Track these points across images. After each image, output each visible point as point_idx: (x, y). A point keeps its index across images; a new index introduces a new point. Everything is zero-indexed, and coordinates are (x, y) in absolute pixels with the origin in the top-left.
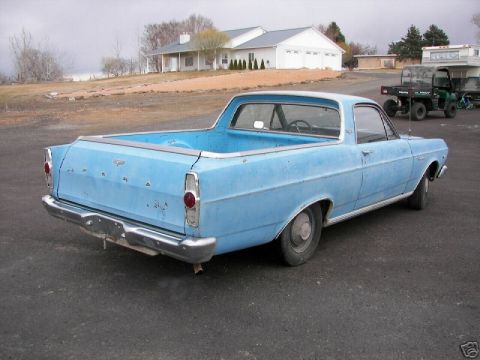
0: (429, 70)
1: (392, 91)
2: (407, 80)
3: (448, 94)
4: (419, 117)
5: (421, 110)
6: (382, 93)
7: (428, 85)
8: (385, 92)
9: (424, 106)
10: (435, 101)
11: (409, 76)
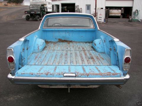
0: (39, 5)
1: (28, 12)
3: (44, 13)
4: (38, 20)
6: (25, 13)
7: (39, 10)
8: (26, 13)
9: (39, 17)
10: (41, 15)
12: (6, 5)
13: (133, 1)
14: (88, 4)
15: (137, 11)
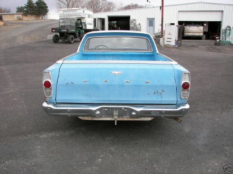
0: (73, 19)
1: (57, 30)
2: (63, 24)
3: (81, 31)
4: (72, 42)
5: (72, 39)
6: (52, 32)
7: (73, 27)
8: (54, 31)
9: (73, 37)
10: (77, 34)
11: (63, 23)
12: (20, 19)
13: (222, 11)
14: (151, 17)
15: (228, 29)
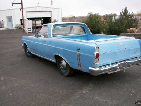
13: (51, 12)
14: (9, 16)
15: (55, 21)
